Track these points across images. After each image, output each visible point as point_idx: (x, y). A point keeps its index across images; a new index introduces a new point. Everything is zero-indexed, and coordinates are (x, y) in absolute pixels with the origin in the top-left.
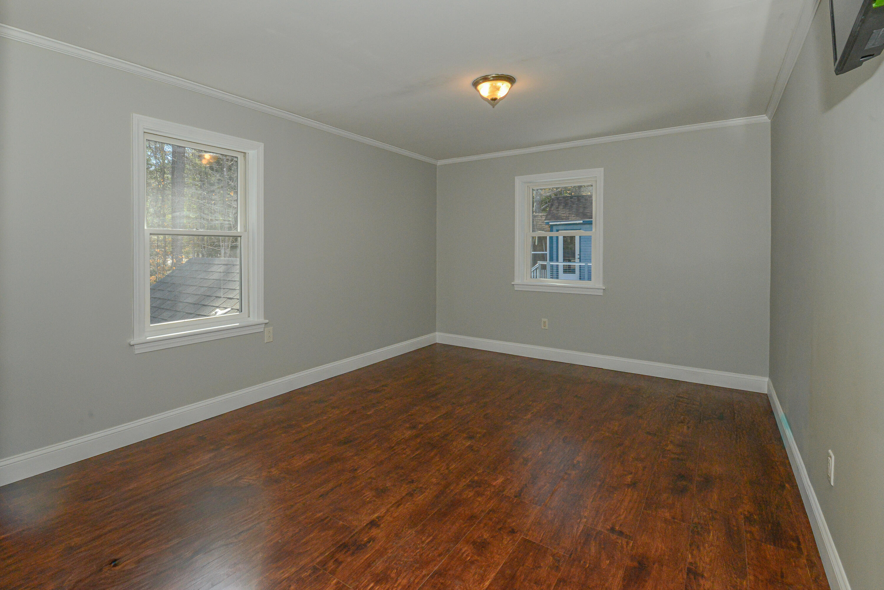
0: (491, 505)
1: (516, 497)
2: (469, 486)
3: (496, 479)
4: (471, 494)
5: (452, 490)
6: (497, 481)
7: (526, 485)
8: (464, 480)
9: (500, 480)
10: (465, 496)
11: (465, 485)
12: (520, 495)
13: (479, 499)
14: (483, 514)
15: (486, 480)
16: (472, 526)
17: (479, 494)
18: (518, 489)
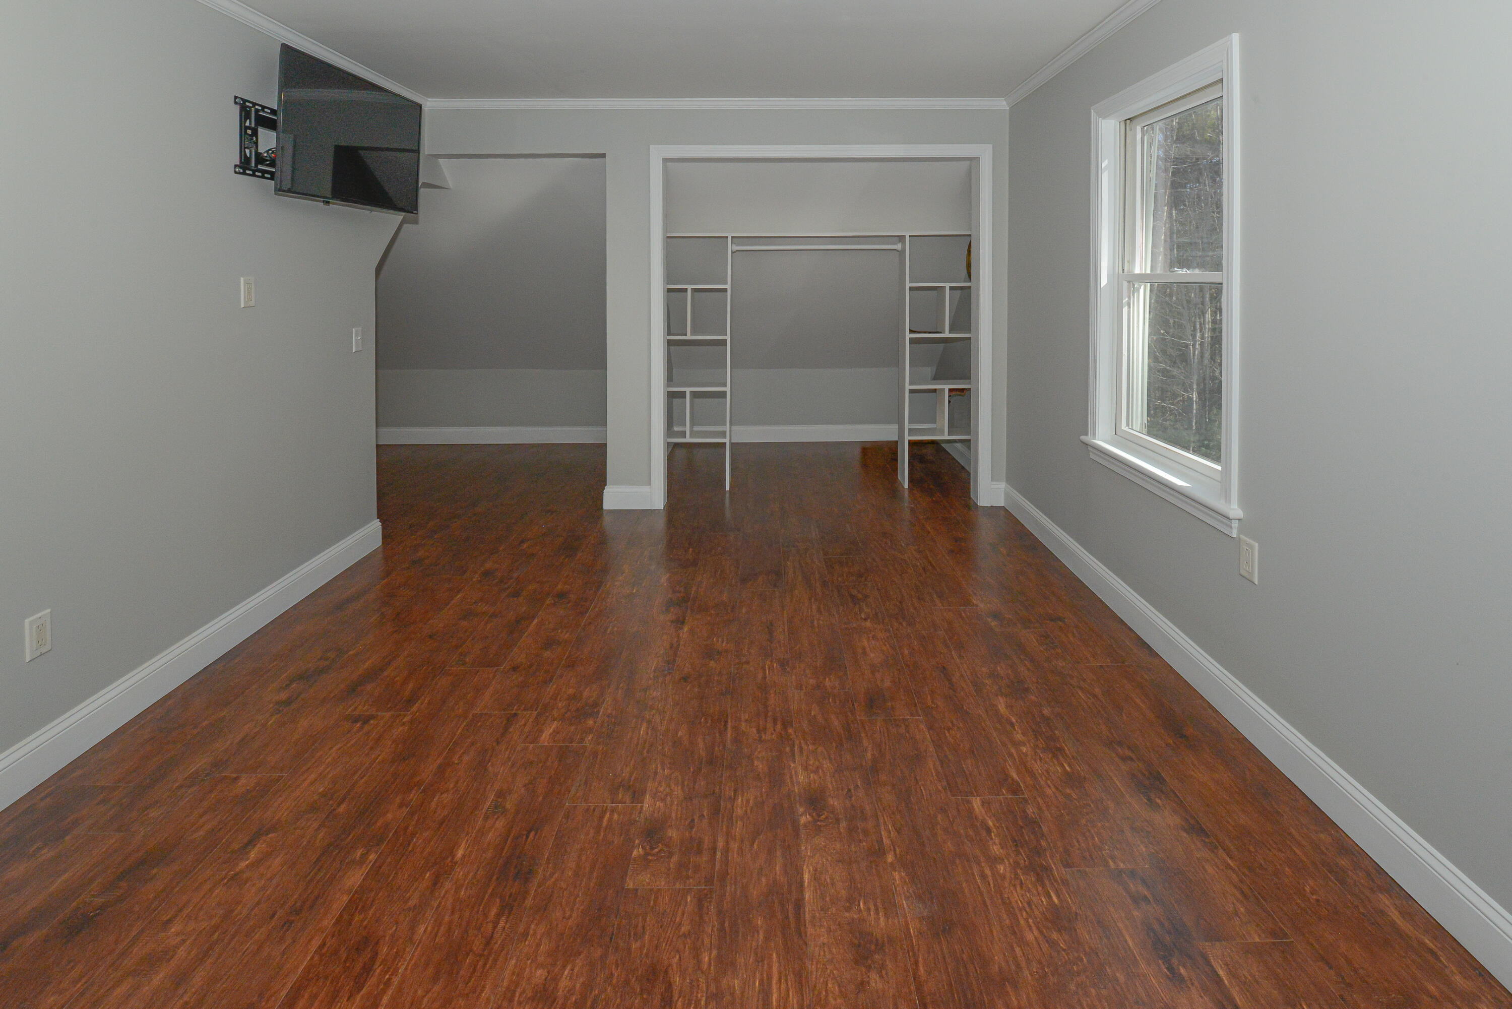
0: (551, 689)
1: (515, 715)
2: (596, 705)
3: (556, 732)
4: (586, 693)
5: (617, 689)
6: (551, 731)
7: (498, 743)
8: (609, 711)
9: (545, 736)
10: (594, 686)
11: (603, 703)
12: (508, 719)
13: (571, 691)
14: (559, 672)
15: (571, 725)
16: (568, 657)
17: (573, 698)
18: (511, 730)
